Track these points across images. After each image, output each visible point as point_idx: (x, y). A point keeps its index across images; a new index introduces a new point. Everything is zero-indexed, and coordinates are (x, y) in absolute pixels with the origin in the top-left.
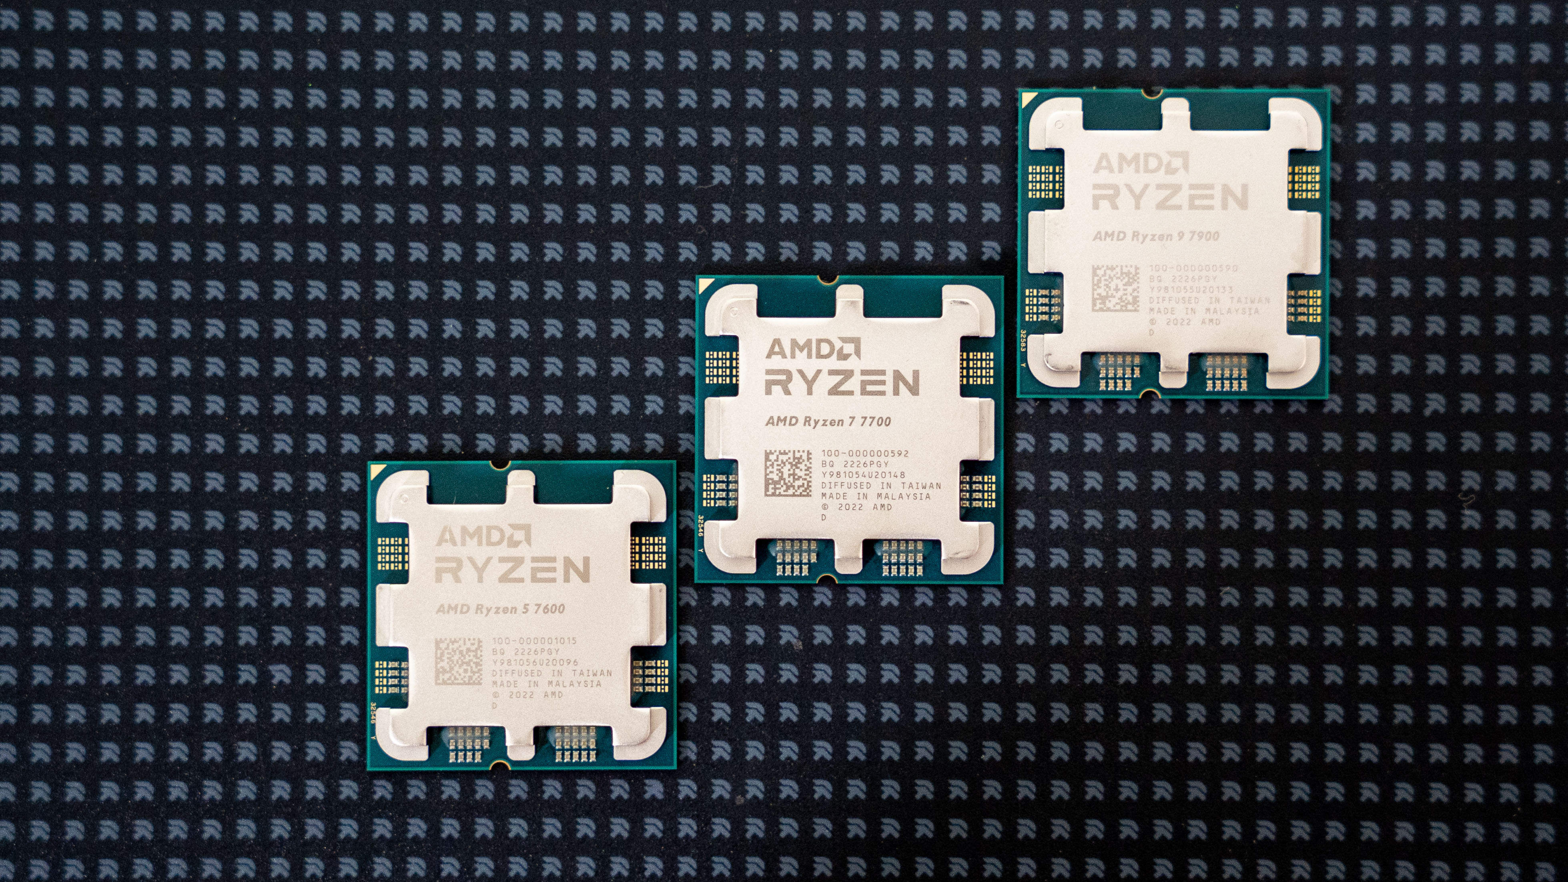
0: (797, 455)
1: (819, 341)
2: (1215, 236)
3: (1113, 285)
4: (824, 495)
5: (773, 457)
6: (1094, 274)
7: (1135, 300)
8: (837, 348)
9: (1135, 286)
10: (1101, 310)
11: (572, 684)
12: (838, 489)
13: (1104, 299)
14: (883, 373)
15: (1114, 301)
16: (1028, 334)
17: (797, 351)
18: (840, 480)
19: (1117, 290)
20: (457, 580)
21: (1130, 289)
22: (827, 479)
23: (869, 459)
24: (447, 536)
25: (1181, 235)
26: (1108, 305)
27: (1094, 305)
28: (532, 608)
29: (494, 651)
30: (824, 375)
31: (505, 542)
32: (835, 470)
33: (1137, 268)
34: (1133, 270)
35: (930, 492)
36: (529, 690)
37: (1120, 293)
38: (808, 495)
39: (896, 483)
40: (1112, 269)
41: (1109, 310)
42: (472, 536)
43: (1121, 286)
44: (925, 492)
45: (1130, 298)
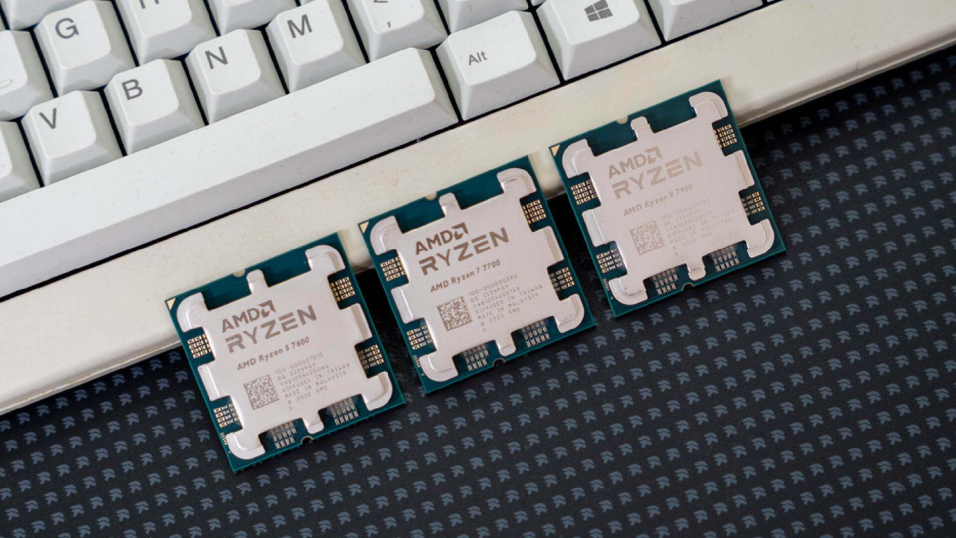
0: (456, 301)
1: (442, 234)
2: (690, 187)
3: (645, 237)
4: (479, 317)
5: (443, 308)
6: (632, 234)
7: (661, 240)
8: (453, 233)
9: (657, 232)
10: (644, 253)
11: (330, 379)
12: (486, 311)
13: (643, 246)
14: (484, 237)
15: (649, 245)
16: (608, 281)
17: (432, 244)
18: (485, 306)
19: (648, 238)
20: (242, 347)
21: (655, 235)
22: (478, 308)
23: (496, 288)
24: (227, 325)
25: (671, 194)
26: (648, 248)
27: (639, 251)
28: (291, 346)
29: (279, 378)
30: (452, 252)
31: (261, 315)
32: (480, 301)
33: (654, 222)
34: (653, 224)
35: (536, 291)
36: (307, 392)
37: (651, 239)
38: (471, 321)
39: (516, 294)
40: (641, 227)
41: (648, 251)
42: (241, 319)
43: (649, 235)
44: (534, 293)
45: (657, 240)
